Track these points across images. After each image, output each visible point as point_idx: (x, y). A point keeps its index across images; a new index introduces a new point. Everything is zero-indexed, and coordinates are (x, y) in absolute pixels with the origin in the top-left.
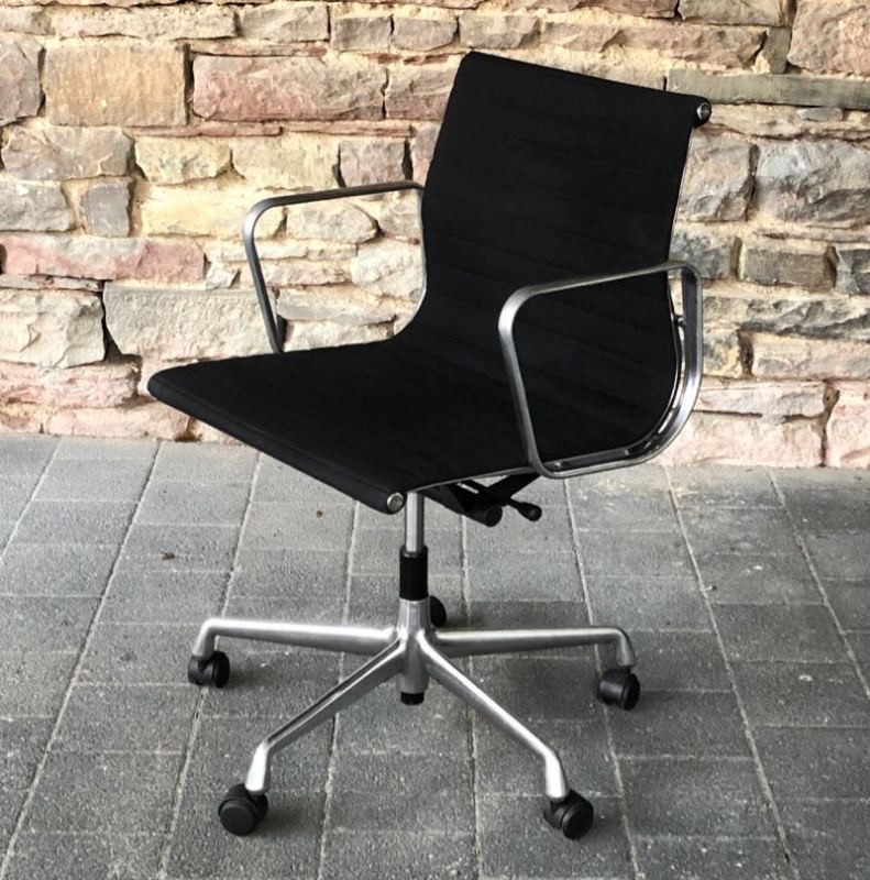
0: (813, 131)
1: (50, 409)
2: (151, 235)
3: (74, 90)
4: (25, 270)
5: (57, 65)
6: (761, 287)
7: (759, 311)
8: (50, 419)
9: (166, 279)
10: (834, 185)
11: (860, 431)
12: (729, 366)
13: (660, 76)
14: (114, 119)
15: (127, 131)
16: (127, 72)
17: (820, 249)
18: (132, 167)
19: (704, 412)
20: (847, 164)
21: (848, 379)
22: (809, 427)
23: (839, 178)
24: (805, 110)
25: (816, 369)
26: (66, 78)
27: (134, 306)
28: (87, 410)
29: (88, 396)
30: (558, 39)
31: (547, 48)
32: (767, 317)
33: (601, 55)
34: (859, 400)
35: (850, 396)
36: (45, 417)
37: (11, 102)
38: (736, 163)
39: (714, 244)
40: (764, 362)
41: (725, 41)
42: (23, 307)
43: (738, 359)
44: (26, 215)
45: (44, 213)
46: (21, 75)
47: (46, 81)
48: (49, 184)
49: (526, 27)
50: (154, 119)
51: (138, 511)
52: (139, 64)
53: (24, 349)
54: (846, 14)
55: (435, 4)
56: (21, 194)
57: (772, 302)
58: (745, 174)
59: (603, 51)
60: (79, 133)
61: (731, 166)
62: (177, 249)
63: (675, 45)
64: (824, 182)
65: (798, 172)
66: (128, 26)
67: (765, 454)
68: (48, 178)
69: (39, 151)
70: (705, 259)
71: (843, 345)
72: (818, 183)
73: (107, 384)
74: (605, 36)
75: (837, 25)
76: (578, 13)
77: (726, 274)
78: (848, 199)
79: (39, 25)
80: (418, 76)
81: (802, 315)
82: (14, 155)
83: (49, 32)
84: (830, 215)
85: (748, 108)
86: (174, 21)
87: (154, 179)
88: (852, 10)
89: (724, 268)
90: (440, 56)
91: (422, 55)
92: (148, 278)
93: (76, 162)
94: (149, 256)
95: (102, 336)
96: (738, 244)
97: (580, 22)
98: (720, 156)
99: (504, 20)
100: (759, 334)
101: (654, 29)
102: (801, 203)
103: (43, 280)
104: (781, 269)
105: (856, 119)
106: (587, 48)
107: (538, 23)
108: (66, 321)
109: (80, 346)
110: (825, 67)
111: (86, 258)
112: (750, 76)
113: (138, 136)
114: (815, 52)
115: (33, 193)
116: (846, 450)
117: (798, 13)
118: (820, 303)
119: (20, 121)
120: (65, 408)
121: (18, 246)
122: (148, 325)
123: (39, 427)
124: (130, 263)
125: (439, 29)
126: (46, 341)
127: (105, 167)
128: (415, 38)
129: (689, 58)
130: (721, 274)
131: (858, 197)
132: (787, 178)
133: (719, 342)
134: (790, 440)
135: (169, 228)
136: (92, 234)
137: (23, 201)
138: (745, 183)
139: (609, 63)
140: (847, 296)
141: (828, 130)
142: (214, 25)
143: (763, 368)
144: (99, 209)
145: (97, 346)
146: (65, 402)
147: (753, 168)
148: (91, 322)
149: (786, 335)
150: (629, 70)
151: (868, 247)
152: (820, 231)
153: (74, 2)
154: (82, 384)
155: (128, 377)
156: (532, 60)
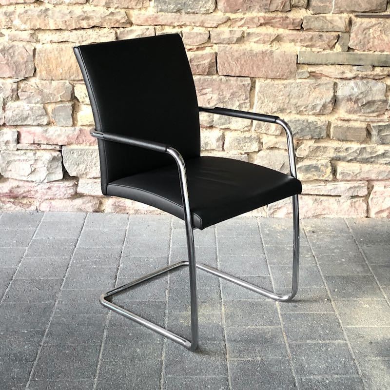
0: (360, 76)
1: (40, 200)
2: (82, 126)
3: (48, 66)
4: (28, 142)
5: (41, 55)
6: (340, 142)
7: (339, 152)
8: (40, 204)
9: (88, 144)
10: (370, 98)
11: (383, 202)
12: (327, 176)
13: (295, 54)
14: (65, 77)
15: (71, 82)
17: (364, 125)
18: (73, 97)
19: (317, 195)
20: (374, 89)
21: (377, 180)
22: (361, 201)
23: (371, 95)
24: (357, 67)
25: (363, 176)
26: (45, 60)
27: (75, 155)
28: (56, 200)
29: (56, 194)
30: (252, 39)
31: (247, 43)
32: (342, 154)
33: (270, 46)
34: (382, 189)
35: (378, 187)
36: (38, 204)
37: (22, 71)
38: (328, 89)
39: (319, 124)
40: (342, 173)
41: (322, 39)
42: (28, 157)
43: (330, 172)
44: (29, 118)
45: (37, 117)
46: (25, 60)
47: (36, 62)
48: (39, 105)
49: (238, 35)
51: (78, 242)
53: (28, 175)
54: (373, 26)
55: (200, 26)
56: (26, 109)
57: (344, 148)
58: (332, 94)
59: (271, 44)
60: (51, 83)
61: (326, 91)
63: (301, 40)
64: (365, 97)
65: (354, 93)
66: (71, 37)
67: (343, 212)
68: (38, 103)
69: (34, 91)
70: (316, 130)
71: (375, 166)
72: (363, 97)
73: (64, 189)
74: (271, 37)
75: (369, 31)
76: (260, 28)
77: (325, 136)
78: (376, 104)
79: (33, 38)
80: (193, 56)
81: (357, 153)
82: (23, 93)
83: (38, 41)
84: (368, 110)
85: (333, 67)
86: (90, 35)
87: (83, 102)
88: (375, 24)
89: (324, 134)
90: (202, 48)
91: (195, 47)
92: (81, 144)
93: (50, 96)
94: (81, 134)
95: (61, 169)
96: (329, 124)
97: (261, 32)
98: (321, 87)
99: (229, 32)
100: (339, 162)
101: (292, 34)
102: (356, 106)
103: (36, 146)
104: (348, 134)
105: (378, 70)
106: (264, 43)
107: (243, 33)
108: (46, 162)
109: (53, 173)
110: (365, 48)
111: (54, 136)
112: (333, 53)
113: (76, 84)
114: (361, 42)
115: (32, 109)
116: (377, 210)
117: (353, 26)
118: (364, 148)
119: (26, 79)
120: (46, 199)
121: (26, 132)
122: (81, 164)
123: (36, 208)
124: (73, 137)
125: (202, 36)
126: (38, 171)
127: (62, 97)
128: (192, 40)
129: (307, 46)
130: (323, 137)
131: (380, 103)
132: (350, 95)
133: (322, 165)
134: (353, 206)
135: (90, 122)
136: (56, 126)
137: (28, 112)
138: (332, 98)
139: (274, 49)
140: (376, 145)
141: (366, 75)
142: (107, 36)
143: (341, 176)
144: (60, 115)
145: (60, 173)
146: (46, 197)
147: (335, 92)
148: (57, 163)
149: (351, 162)
150: (282, 52)
151: (384, 124)
152: (364, 118)
153: (48, 28)
154: (54, 189)
155: (73, 186)
156: (241, 48)
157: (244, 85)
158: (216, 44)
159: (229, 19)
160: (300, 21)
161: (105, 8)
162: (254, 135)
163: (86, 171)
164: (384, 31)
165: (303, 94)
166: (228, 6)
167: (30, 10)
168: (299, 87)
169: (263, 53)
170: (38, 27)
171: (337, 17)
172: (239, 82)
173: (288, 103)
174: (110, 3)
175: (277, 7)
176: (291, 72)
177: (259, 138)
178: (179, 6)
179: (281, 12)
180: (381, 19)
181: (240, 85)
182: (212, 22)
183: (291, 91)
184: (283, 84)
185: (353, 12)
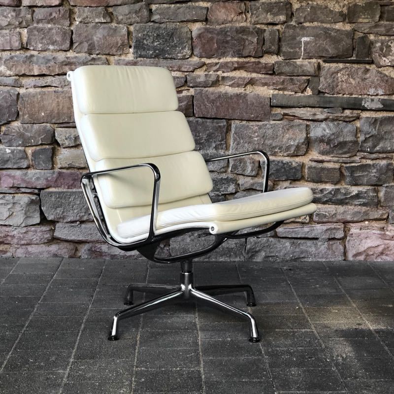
0: (331, 117)
1: (16, 246)
2: (61, 168)
3: (31, 109)
4: (8, 185)
5: (24, 99)
6: (314, 183)
7: (314, 193)
8: (16, 250)
9: (66, 187)
10: (341, 139)
11: (359, 244)
12: (303, 217)
13: (268, 97)
14: (47, 120)
15: (52, 126)
16: (52, 100)
17: (337, 166)
18: (54, 140)
19: (294, 238)
20: (346, 130)
21: (353, 222)
22: (338, 243)
23: (343, 136)
24: (327, 109)
25: (339, 217)
26: (28, 104)
27: (53, 198)
28: (32, 245)
29: (33, 239)
30: (227, 83)
31: (222, 86)
32: (318, 196)
34: (358, 231)
35: (354, 229)
36: (14, 250)
37: (5, 114)
38: (301, 131)
39: (294, 165)
40: (317, 214)
41: (293, 82)
42: (7, 201)
44: (9, 161)
45: (17, 160)
46: (9, 104)
47: (19, 106)
48: (20, 148)
49: (213, 78)
50: (63, 120)
51: (55, 276)
52: (58, 97)
53: (6, 219)
54: (341, 70)
55: (177, 70)
56: (8, 152)
57: (319, 189)
58: (305, 136)
59: (245, 87)
60: (32, 127)
61: (299, 132)
62: (71, 174)
63: (274, 84)
64: (337, 138)
65: (326, 134)
66: (53, 82)
67: (320, 256)
68: (19, 146)
69: (15, 134)
70: (291, 171)
71: (350, 207)
72: (334, 138)
73: (41, 233)
74: (245, 81)
75: (338, 75)
76: (234, 72)
77: (300, 177)
78: (347, 145)
79: (17, 83)
81: (332, 194)
82: (5, 136)
83: (21, 86)
84: (340, 152)
85: (305, 109)
87: (62, 145)
88: (343, 69)
89: (299, 175)
90: (179, 91)
92: (59, 187)
93: (31, 139)
94: (60, 177)
95: (39, 213)
96: (304, 165)
97: (235, 76)
98: (294, 128)
99: (205, 76)
101: (265, 78)
102: (328, 147)
103: (15, 189)
104: (322, 175)
105: (348, 112)
106: (238, 86)
107: (218, 77)
108: (24, 206)
109: (30, 217)
110: (334, 91)
111: (33, 179)
112: (304, 96)
113: (56, 127)
114: (330, 86)
115: (12, 152)
116: (354, 252)
117: (322, 70)
118: (338, 189)
119: (9, 123)
120: (23, 245)
121: (5, 175)
122: (59, 207)
123: (11, 254)
124: (52, 180)
125: (179, 80)
126: (15, 215)
127: (43, 140)
129: (279, 90)
130: (298, 177)
131: (351, 144)
132: (322, 136)
134: (331, 249)
135: (68, 165)
136: (36, 169)
137: (8, 156)
138: (305, 139)
139: (248, 92)
140: (350, 186)
141: (337, 117)
143: (317, 217)
144: (40, 158)
145: (37, 217)
146: (23, 242)
147: (308, 133)
148: (35, 207)
149: (326, 204)
150: (255, 94)
151: (356, 165)
152: (337, 159)
153: (32, 74)
154: (30, 234)
155: (50, 230)
156: (216, 91)
157: (220, 126)
158: (192, 87)
159: (204, 64)
160: (271, 66)
161: (87, 55)
162: (231, 176)
163: (64, 214)
164: (351, 75)
165: (277, 135)
166: (203, 51)
167: (16, 56)
168: (274, 128)
169: (238, 96)
170: (23, 72)
171: (306, 62)
172: (215, 124)
173: (263, 144)
174: (92, 49)
175: (250, 53)
176: (265, 114)
177: (236, 179)
178: (157, 51)
179: (254, 57)
180: (348, 65)
181: (216, 127)
182: (188, 67)
183: (265, 133)
184: (258, 126)
185: (320, 57)
